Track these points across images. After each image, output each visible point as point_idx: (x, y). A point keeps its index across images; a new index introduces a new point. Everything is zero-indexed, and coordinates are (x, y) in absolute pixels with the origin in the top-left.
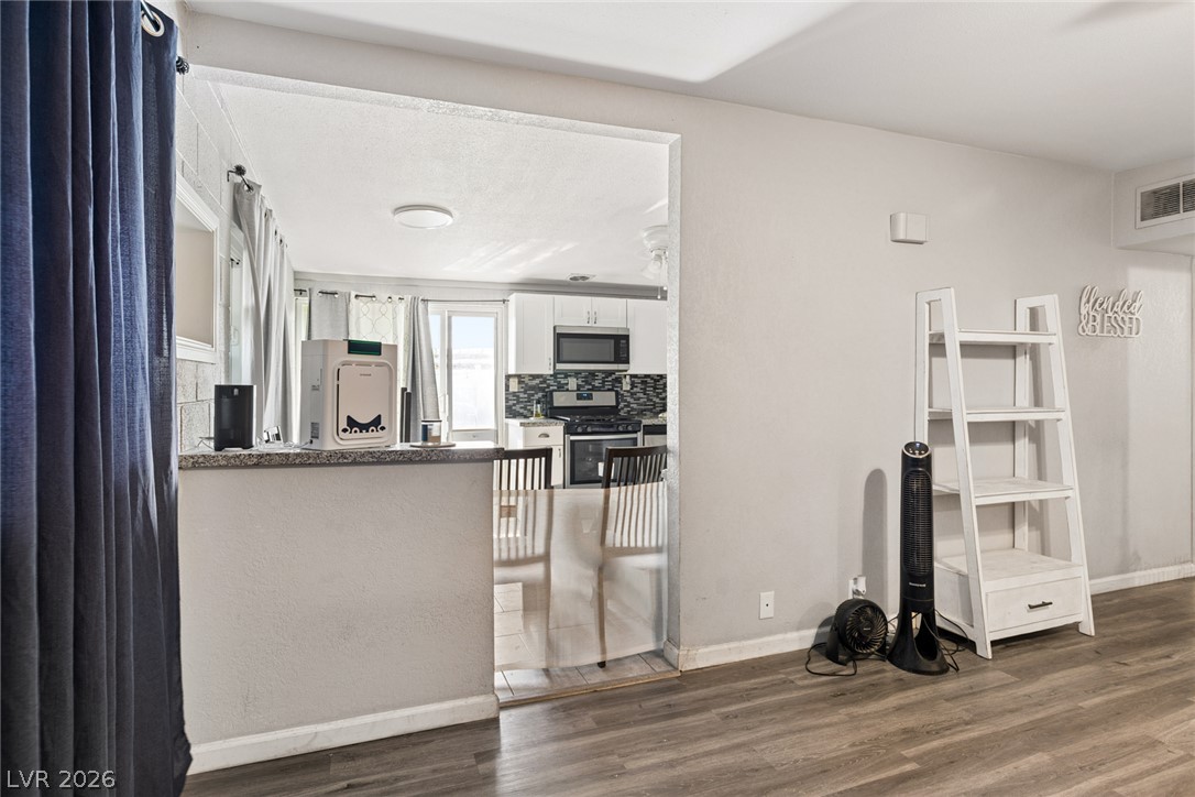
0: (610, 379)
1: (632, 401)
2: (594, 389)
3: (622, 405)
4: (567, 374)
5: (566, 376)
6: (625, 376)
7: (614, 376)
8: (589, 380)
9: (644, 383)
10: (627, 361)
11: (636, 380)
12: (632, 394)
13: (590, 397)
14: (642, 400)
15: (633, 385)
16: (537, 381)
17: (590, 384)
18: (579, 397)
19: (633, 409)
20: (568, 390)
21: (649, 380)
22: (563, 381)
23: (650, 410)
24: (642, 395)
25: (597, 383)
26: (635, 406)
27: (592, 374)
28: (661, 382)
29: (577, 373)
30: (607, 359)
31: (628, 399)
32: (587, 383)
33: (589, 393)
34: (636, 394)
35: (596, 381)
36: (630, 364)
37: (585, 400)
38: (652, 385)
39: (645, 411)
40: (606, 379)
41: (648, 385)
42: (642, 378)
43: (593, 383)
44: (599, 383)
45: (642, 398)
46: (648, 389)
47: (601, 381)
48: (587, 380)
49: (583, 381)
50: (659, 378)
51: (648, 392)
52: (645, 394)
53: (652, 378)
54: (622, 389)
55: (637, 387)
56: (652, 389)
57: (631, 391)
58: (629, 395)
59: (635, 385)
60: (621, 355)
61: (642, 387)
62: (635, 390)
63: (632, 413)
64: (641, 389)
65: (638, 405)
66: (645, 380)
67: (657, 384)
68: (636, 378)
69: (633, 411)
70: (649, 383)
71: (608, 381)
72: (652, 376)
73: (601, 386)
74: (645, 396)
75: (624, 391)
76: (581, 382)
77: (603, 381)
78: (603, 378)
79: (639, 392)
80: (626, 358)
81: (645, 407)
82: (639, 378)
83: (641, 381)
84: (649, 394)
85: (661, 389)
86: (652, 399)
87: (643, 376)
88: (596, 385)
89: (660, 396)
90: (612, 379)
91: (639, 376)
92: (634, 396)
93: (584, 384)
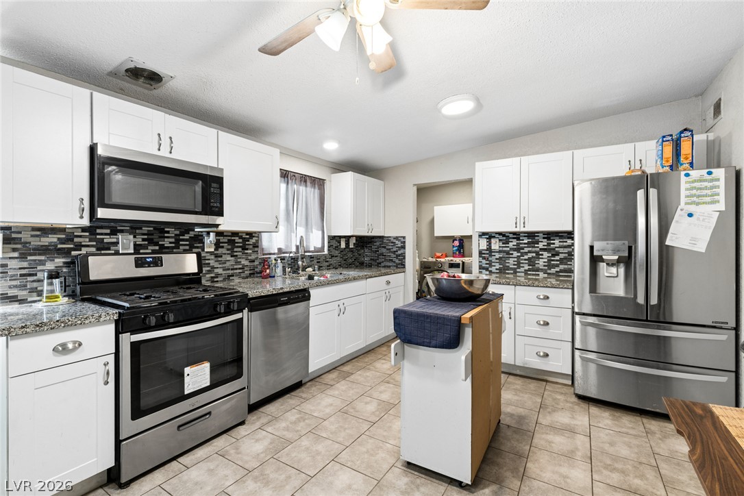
0: (187, 237)
1: (216, 265)
2: (163, 250)
3: (205, 269)
4: (115, 227)
5: (114, 232)
6: (208, 233)
7: (192, 234)
8: (155, 237)
9: (231, 242)
10: (221, 213)
11: (223, 239)
13: (157, 263)
14: (228, 264)
15: (218, 245)
16: (53, 239)
17: (156, 244)
18: (139, 263)
19: (217, 275)
20: (117, 253)
21: (237, 239)
22: (107, 239)
23: (239, 275)
24: (229, 258)
25: (166, 243)
26: (220, 271)
27: (160, 228)
28: (254, 240)
29: (134, 226)
30: (190, 208)
31: (212, 263)
32: (151, 242)
33: (155, 257)
34: (221, 256)
35: (166, 240)
36: (223, 216)
37: (149, 266)
38: (241, 245)
39: (233, 276)
40: (181, 237)
41: (236, 245)
42: (229, 236)
43: (160, 243)
44: (171, 243)
45: (229, 260)
46: (235, 250)
47: (173, 240)
48: (150, 237)
49: (144, 240)
50: (248, 237)
51: (235, 254)
52: (232, 256)
53: (241, 237)
54: (203, 250)
55: (223, 247)
56: (240, 249)
57: (216, 252)
58: (213, 257)
59: (221, 245)
60: (212, 204)
61: (230, 247)
62: (220, 251)
63: (216, 280)
64: (228, 250)
65: (224, 270)
66: (233, 238)
67: (247, 243)
68: (221, 236)
69: (217, 277)
70: (238, 243)
71: (183, 240)
72: (240, 234)
73: (173, 245)
74: (233, 258)
75: (207, 252)
76: (141, 240)
77: (176, 240)
78: (176, 235)
79: (225, 254)
80: (217, 207)
81: (232, 272)
82: (226, 236)
83: (228, 240)
84: (237, 256)
85: (250, 249)
86: (240, 262)
87: (230, 234)
88: (166, 245)
89: (249, 258)
90: (190, 237)
91: (225, 234)
92: (220, 259)
93: (146, 243)
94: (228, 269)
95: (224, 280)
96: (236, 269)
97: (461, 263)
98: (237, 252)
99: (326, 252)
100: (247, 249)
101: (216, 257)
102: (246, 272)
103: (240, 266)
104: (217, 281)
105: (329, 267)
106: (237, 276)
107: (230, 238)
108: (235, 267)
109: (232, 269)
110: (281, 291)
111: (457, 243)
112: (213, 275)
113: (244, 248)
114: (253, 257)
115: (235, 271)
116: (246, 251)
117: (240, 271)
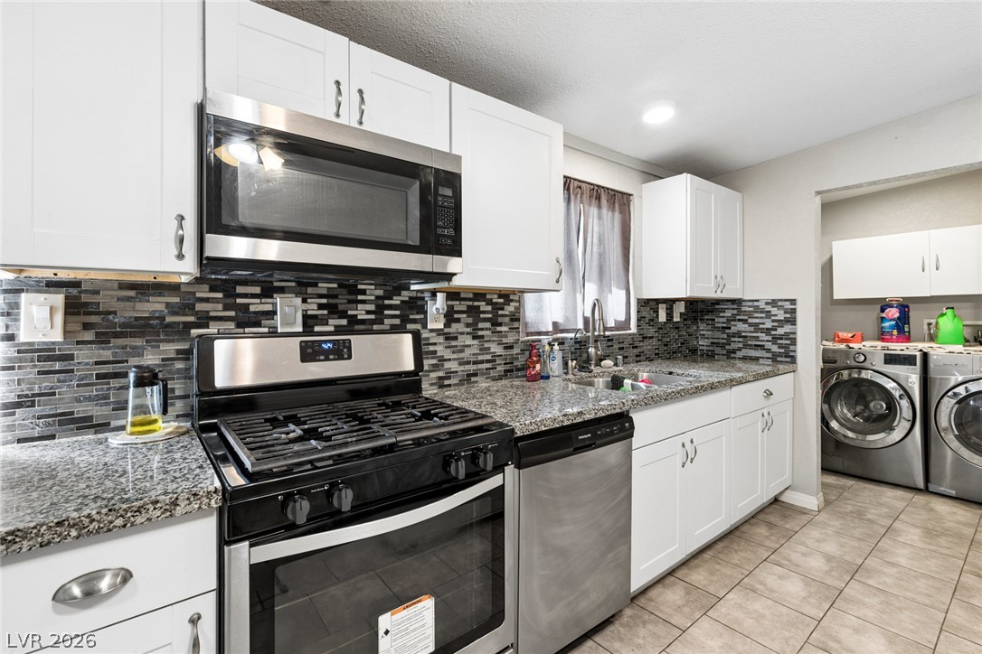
0: (396, 301)
1: (448, 354)
2: (355, 326)
3: (427, 363)
4: (268, 277)
5: (268, 292)
6: (434, 293)
7: (405, 295)
8: (341, 302)
9: (475, 311)
10: (456, 251)
11: (459, 306)
12: (449, 338)
13: (341, 352)
14: (468, 352)
15: (450, 317)
16: (156, 305)
17: (343, 315)
18: (309, 353)
19: (449, 374)
20: (273, 333)
21: (483, 306)
22: (256, 306)
23: (486, 373)
24: (469, 341)
25: (361, 312)
26: (453, 366)
27: (349, 279)
28: (510, 308)
29: (302, 277)
31: (440, 350)
32: (334, 310)
33: (338, 340)
34: (456, 338)
35: (360, 306)
36: (460, 255)
37: (327, 359)
38: (490, 316)
39: (476, 375)
40: (387, 302)
41: (482, 316)
42: (469, 300)
43: (350, 313)
44: (368, 312)
45: (469, 346)
46: (481, 325)
47: (372, 307)
48: (332, 301)
49: (321, 307)
50: (502, 300)
51: (480, 333)
52: (474, 338)
53: (490, 302)
54: (425, 326)
55: (458, 321)
56: (488, 325)
57: (446, 330)
58: (441, 339)
59: (456, 316)
60: (439, 231)
61: (470, 320)
62: (455, 327)
63: (446, 382)
64: (468, 325)
65: (460, 364)
66: (476, 304)
67: (500, 312)
68: (456, 300)
69: (449, 378)
70: (484, 312)
71: (391, 307)
72: (488, 297)
73: (373, 317)
74: (475, 342)
75: (432, 331)
76: (315, 307)
77: (377, 306)
78: (378, 298)
79: (462, 333)
80: (449, 237)
81: (475, 367)
82: (465, 299)
83: (469, 307)
84: (482, 337)
85: (506, 324)
86: (489, 349)
87: (471, 296)
88: (359, 317)
89: (504, 341)
90: (402, 301)
91: (462, 296)
92: (453, 343)
93: (325, 312)
94: (468, 363)
95: (461, 383)
96: (482, 362)
97: (918, 354)
98: (482, 329)
99: (633, 329)
100: (500, 324)
101: (447, 339)
102: (499, 368)
103: (489, 357)
104: (450, 385)
105: (639, 358)
106: (483, 374)
107: (470, 303)
108: (480, 358)
109: (475, 363)
110: (579, 420)
111: (894, 313)
112: (441, 374)
113: (495, 323)
114: (510, 339)
115: (480, 366)
116: (499, 329)
117: (489, 365)
